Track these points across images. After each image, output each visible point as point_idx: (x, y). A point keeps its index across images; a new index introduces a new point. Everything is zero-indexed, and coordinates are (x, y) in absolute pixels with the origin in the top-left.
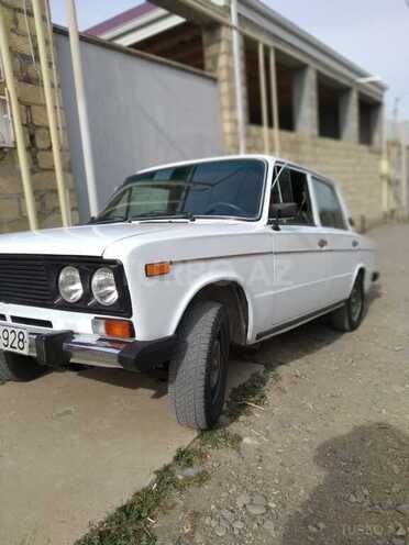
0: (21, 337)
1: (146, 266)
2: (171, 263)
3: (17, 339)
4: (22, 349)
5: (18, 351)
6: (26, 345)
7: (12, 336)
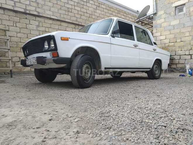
1: (61, 37)
2: (69, 38)
3: (35, 61)
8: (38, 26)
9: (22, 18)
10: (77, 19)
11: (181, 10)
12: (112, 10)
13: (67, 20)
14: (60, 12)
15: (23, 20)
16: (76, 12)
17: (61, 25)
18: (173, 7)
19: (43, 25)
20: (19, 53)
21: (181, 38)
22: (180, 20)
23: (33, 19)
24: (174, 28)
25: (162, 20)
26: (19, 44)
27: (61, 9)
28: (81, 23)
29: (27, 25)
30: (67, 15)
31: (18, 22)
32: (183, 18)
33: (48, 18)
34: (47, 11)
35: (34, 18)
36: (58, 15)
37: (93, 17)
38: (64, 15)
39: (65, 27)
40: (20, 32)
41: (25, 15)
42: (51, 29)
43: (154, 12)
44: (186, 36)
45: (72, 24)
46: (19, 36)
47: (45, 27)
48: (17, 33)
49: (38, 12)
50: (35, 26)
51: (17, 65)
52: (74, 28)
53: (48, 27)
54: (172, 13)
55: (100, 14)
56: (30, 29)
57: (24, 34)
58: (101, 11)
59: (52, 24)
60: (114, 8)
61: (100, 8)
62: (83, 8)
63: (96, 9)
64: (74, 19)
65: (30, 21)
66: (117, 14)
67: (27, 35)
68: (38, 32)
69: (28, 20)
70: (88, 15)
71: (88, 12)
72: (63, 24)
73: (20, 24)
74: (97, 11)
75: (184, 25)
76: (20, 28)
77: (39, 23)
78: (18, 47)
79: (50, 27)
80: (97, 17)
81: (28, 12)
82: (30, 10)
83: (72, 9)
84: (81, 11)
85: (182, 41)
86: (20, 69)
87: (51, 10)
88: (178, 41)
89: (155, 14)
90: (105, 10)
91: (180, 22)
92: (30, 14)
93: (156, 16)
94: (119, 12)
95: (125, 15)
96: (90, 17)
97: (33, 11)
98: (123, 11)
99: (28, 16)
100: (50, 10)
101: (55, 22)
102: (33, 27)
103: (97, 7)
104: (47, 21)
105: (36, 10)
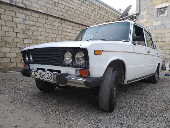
0: (51, 75)
1: (95, 51)
2: (102, 51)
3: (49, 76)
4: (51, 79)
5: (49, 80)
6: (52, 78)
7: (48, 75)
8: (25, 19)
9: (7, 10)
10: (63, 14)
11: (163, 12)
12: (94, 6)
13: (53, 15)
14: (48, 5)
15: (8, 12)
16: (63, 7)
17: (47, 19)
18: (155, 9)
19: (29, 19)
20: (4, 48)
21: (162, 38)
22: (161, 22)
23: (19, 11)
24: (156, 28)
25: (144, 20)
26: (4, 38)
27: (48, 3)
28: (67, 18)
29: (13, 18)
30: (54, 9)
31: (3, 14)
32: (165, 20)
33: (35, 11)
34: (34, 4)
35: (21, 11)
36: (45, 9)
37: (78, 12)
38: (51, 9)
39: (52, 21)
40: (5, 26)
41: (11, 7)
42: (38, 23)
43: (138, 13)
44: (166, 37)
45: (58, 19)
46: (4, 30)
47: (32, 21)
48: (2, 26)
49: (25, 5)
50: (22, 20)
51: (2, 61)
52: (61, 23)
53: (35, 21)
54: (155, 14)
55: (84, 10)
56: (15, 22)
57: (10, 27)
58: (85, 7)
59: (39, 18)
60: (96, 4)
61: (84, 4)
62: (69, 3)
63: (81, 5)
64: (61, 13)
65: (16, 14)
66: (98, 11)
67: (13, 29)
68: (25, 25)
69: (14, 12)
70: (74, 10)
71: (73, 7)
72: (50, 18)
73: (5, 16)
74: (82, 7)
75: (165, 26)
76: (5, 21)
77: (26, 16)
78: (3, 42)
79: (37, 21)
80: (82, 13)
81: (14, 3)
82: (16, 2)
83: (58, 3)
84: (67, 6)
85: (162, 41)
86: (5, 65)
87: (39, 3)
88: (159, 40)
89: (138, 14)
90: (89, 7)
91: (161, 23)
92: (16, 6)
93: (139, 16)
94: (100, 9)
95: (105, 12)
96: (75, 12)
97: (20, 3)
98: (104, 9)
99: (13, 8)
100: (37, 3)
101: (42, 16)
102: (20, 21)
103: (81, 3)
104: (34, 14)
105: (22, 2)
